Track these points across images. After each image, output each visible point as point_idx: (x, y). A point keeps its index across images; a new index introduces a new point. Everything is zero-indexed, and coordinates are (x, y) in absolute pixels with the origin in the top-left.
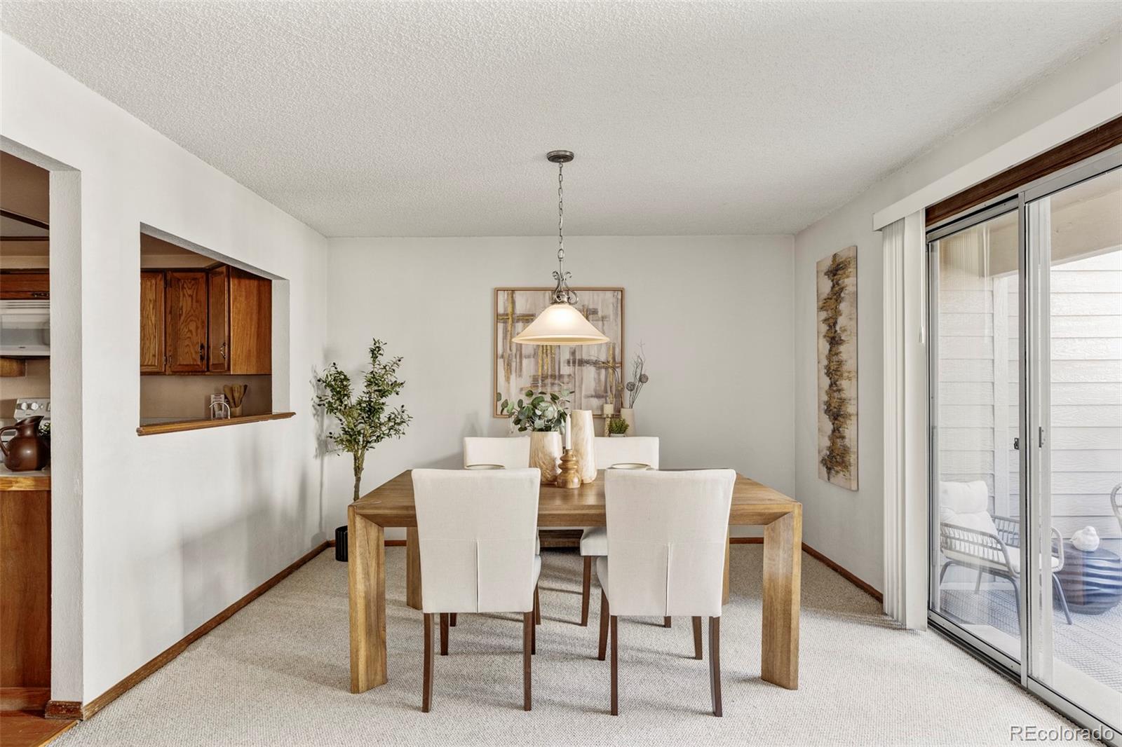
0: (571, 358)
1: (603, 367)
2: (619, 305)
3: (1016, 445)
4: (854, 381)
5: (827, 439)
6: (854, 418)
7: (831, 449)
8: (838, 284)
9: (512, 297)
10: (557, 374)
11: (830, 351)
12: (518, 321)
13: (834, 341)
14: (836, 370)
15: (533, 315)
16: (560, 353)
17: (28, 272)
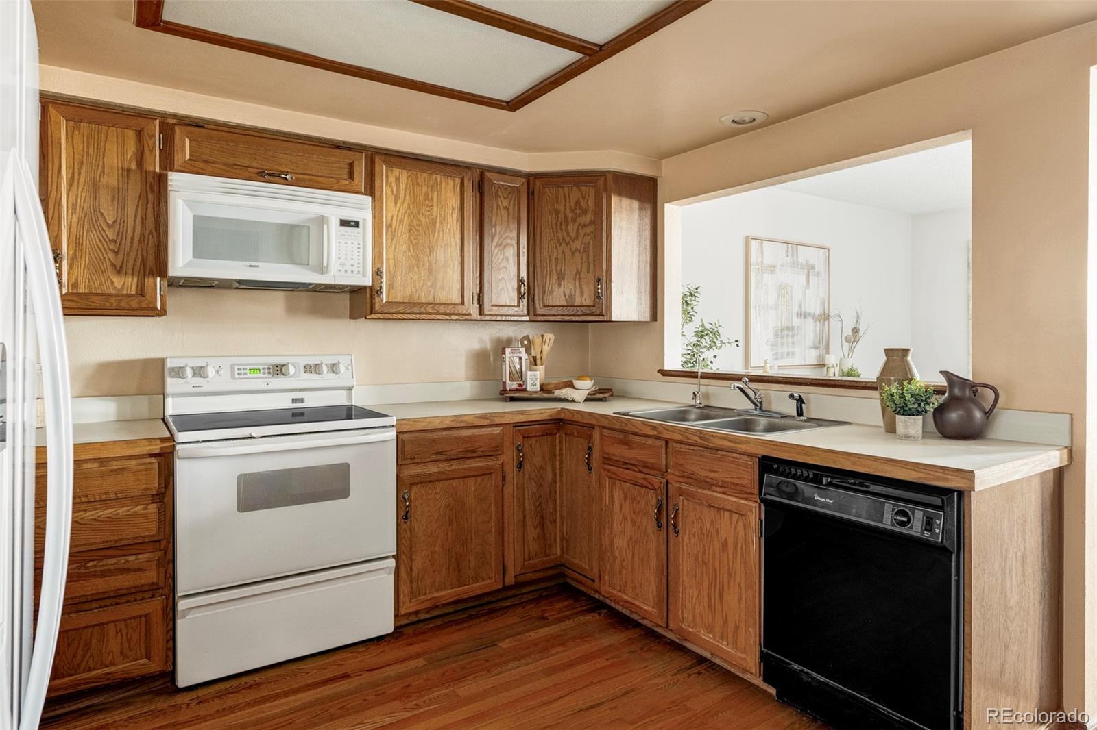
0: (799, 310)
1: (818, 320)
2: (827, 263)
9: (762, 247)
10: (790, 325)
12: (765, 271)
15: (775, 266)
16: (792, 306)
17: (247, 132)
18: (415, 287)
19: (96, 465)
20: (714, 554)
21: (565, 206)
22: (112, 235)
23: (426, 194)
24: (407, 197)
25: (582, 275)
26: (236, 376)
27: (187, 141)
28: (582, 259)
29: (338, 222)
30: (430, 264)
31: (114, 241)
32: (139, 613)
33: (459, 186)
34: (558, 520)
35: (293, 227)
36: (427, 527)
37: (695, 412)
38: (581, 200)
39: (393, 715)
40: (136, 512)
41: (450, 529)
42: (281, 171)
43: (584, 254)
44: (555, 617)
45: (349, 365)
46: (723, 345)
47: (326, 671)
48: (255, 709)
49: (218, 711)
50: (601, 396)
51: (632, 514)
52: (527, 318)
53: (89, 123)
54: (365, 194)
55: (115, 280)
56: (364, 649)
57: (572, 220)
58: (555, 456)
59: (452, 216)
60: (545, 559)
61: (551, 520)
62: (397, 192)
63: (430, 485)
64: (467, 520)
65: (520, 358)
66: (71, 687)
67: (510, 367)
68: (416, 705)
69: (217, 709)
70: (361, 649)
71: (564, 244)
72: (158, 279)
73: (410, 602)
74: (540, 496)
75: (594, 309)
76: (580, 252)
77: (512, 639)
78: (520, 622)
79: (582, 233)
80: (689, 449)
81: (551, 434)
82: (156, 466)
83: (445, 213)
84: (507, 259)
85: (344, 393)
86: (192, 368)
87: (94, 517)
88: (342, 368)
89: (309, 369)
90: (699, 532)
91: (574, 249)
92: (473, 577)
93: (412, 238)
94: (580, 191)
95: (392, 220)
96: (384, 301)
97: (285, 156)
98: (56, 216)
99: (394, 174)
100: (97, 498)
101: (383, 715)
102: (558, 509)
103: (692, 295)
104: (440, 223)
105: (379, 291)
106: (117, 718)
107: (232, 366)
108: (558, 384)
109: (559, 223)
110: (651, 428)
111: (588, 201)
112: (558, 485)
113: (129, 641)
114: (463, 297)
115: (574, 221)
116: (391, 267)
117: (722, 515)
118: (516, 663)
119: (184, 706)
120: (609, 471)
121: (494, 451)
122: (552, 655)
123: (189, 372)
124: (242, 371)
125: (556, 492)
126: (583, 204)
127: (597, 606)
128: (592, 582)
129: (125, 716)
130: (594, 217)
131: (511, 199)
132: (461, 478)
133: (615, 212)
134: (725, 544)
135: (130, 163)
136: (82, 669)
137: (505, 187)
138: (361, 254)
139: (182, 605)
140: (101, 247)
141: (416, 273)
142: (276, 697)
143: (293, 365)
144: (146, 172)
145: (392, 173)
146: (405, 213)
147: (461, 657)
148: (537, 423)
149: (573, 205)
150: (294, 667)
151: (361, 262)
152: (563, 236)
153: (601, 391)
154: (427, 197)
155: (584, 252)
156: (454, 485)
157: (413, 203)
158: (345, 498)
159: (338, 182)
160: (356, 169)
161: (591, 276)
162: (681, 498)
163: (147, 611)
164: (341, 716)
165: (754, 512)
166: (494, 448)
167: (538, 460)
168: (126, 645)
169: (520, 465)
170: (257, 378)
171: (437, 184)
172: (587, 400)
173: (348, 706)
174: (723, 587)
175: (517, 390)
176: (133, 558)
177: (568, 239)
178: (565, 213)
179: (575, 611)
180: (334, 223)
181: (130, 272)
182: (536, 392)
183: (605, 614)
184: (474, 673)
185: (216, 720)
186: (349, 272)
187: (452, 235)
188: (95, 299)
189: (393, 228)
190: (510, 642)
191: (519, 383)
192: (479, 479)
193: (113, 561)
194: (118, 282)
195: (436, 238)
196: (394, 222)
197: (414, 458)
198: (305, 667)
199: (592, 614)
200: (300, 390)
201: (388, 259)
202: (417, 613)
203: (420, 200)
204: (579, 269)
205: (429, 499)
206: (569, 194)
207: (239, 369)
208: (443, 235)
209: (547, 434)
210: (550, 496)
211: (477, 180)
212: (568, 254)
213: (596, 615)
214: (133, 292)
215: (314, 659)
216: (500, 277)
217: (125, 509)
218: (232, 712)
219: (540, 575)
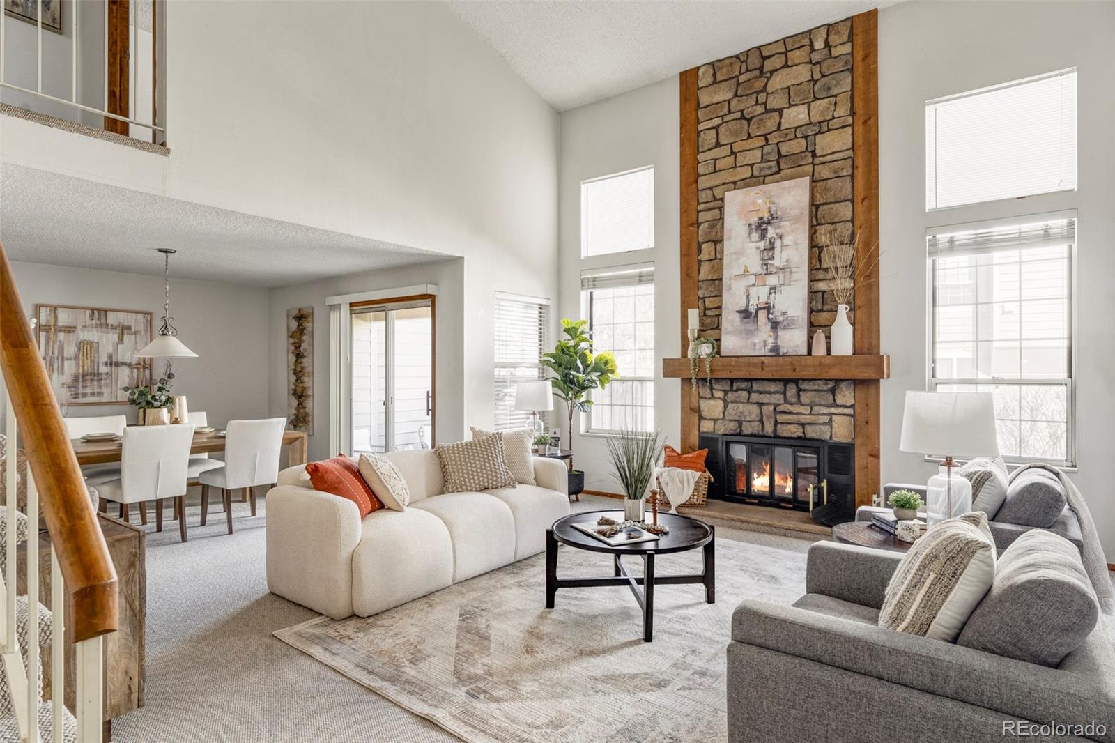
0: (109, 360)
1: (136, 368)
2: (149, 324)
3: (384, 404)
4: (311, 378)
5: (293, 409)
6: (311, 397)
7: (297, 416)
8: (301, 325)
9: (55, 312)
10: (96, 372)
11: (296, 361)
12: (60, 331)
13: (299, 356)
14: (300, 372)
15: (74, 327)
16: (99, 357)
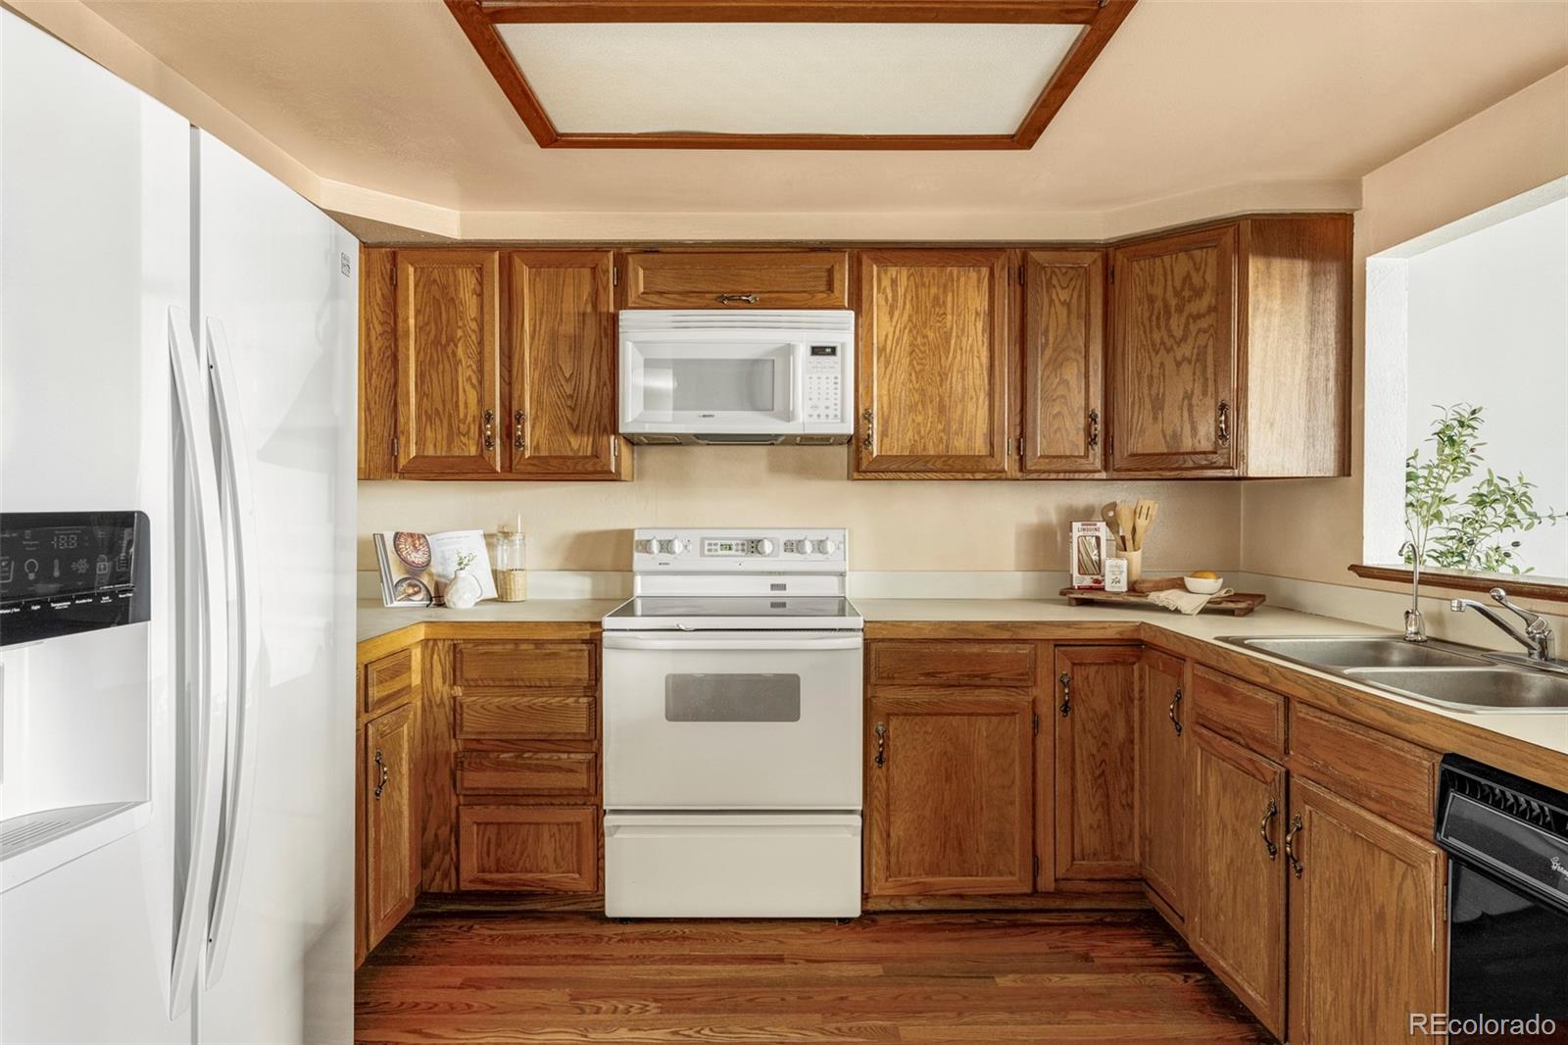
17: (706, 250)
18: (919, 432)
19: (531, 646)
20: (1361, 930)
21: (1165, 287)
22: (569, 391)
23: (936, 298)
24: (908, 306)
25: (1195, 401)
26: (706, 552)
27: (641, 272)
28: (1194, 374)
29: (809, 351)
30: (941, 400)
31: (571, 396)
32: (572, 820)
33: (986, 279)
34: (1137, 805)
35: (755, 362)
36: (912, 779)
37: (1402, 650)
38: (1194, 274)
39: (803, 1032)
40: (567, 704)
41: (948, 787)
42: (743, 292)
43: (1198, 364)
44: (1105, 961)
45: (840, 543)
46: (1536, 521)
47: (761, 945)
48: (666, 967)
49: (631, 957)
50: (1231, 605)
51: (1234, 819)
52: (1104, 475)
53: (549, 267)
54: (848, 309)
55: (572, 440)
56: (819, 930)
57: (1176, 310)
58: (1132, 700)
59: (975, 325)
60: (1111, 863)
61: (1124, 802)
62: (893, 300)
63: (917, 719)
64: (974, 780)
65: (1098, 539)
66: (508, 885)
67: (1079, 551)
68: (839, 1029)
69: (630, 954)
70: (815, 928)
71: (1162, 351)
72: (612, 438)
73: (887, 881)
74: (1103, 761)
75: (1214, 458)
76: (1190, 362)
77: (1019, 976)
78: (1046, 954)
79: (1193, 328)
80: (1321, 719)
81: (1124, 663)
82: (586, 654)
83: (964, 321)
84: (1066, 383)
85: (835, 580)
86: (660, 542)
87: (530, 704)
88: (830, 547)
89: (793, 547)
90: (1337, 881)
91: (1179, 359)
92: (983, 866)
93: (915, 362)
94: (1191, 257)
95: (886, 341)
96: (875, 454)
97: (748, 272)
98: (520, 375)
99: (889, 274)
100: (533, 684)
101: (792, 1028)
102: (1137, 785)
103: (1462, 424)
104: (958, 336)
105: (868, 441)
106: (545, 932)
107: (703, 540)
108: (1160, 581)
109: (1154, 318)
110: (1261, 670)
111: (1205, 272)
112: (1137, 748)
113: (562, 848)
114: (992, 445)
115: (1180, 310)
116: (885, 406)
117: (1376, 859)
118: (1005, 1016)
119: (606, 939)
120: (1200, 736)
121: (1020, 680)
122: (1068, 1022)
123: (655, 546)
124: (713, 547)
125: (1132, 759)
126: (1196, 280)
127: (1190, 963)
128: (1180, 921)
129: (552, 932)
130: (1217, 300)
131: (1073, 290)
132: (964, 715)
133: (1256, 287)
134: (1381, 916)
135: (586, 307)
136: (519, 869)
137: (1064, 270)
138: (839, 391)
139: (609, 821)
140: (559, 403)
141: (920, 412)
142: (693, 960)
143: (771, 541)
144: (600, 314)
145: (886, 273)
146: (905, 328)
147: (932, 981)
148: (1097, 643)
149: (1178, 285)
150: (731, 928)
151: (839, 402)
152: (1162, 338)
153: (1237, 597)
154: (937, 302)
155: (1197, 360)
156: (954, 724)
157: (917, 312)
158: (793, 720)
159: (813, 297)
160: (837, 276)
161: (1210, 402)
162: (1308, 808)
163: (578, 819)
164: (747, 1011)
165: (1432, 865)
166: (1019, 675)
167: (1099, 703)
168: (559, 852)
169: (1066, 708)
170: (726, 556)
171: (953, 281)
172: (1205, 611)
173: (761, 1000)
174: (1376, 1000)
175: (1091, 588)
176: (564, 756)
177: (1169, 342)
178: (1165, 300)
179: (1146, 961)
180: (802, 352)
181: (586, 431)
182: (1117, 594)
183: (1197, 981)
184: (938, 1011)
185: (624, 967)
186: (823, 416)
187: (976, 353)
188: (554, 462)
189: (888, 350)
190: (1015, 981)
191: (1095, 577)
192: (995, 720)
193: (546, 756)
194: (575, 442)
195: (950, 358)
196: (889, 342)
197: (894, 678)
198: (743, 932)
199: (1173, 975)
200: (779, 573)
201: (880, 397)
202: (902, 898)
203: (926, 307)
204: (1189, 392)
205: (916, 740)
206: (1171, 266)
207: (710, 544)
208: (962, 354)
209: (1116, 663)
210: (1122, 764)
211: (1017, 266)
212: (1170, 366)
213: (1179, 978)
214: (589, 454)
215: (757, 925)
216: (1055, 412)
217: (558, 699)
218: (643, 964)
219: (1099, 887)
